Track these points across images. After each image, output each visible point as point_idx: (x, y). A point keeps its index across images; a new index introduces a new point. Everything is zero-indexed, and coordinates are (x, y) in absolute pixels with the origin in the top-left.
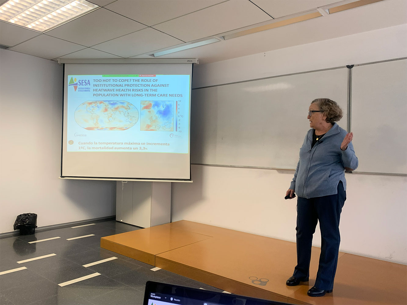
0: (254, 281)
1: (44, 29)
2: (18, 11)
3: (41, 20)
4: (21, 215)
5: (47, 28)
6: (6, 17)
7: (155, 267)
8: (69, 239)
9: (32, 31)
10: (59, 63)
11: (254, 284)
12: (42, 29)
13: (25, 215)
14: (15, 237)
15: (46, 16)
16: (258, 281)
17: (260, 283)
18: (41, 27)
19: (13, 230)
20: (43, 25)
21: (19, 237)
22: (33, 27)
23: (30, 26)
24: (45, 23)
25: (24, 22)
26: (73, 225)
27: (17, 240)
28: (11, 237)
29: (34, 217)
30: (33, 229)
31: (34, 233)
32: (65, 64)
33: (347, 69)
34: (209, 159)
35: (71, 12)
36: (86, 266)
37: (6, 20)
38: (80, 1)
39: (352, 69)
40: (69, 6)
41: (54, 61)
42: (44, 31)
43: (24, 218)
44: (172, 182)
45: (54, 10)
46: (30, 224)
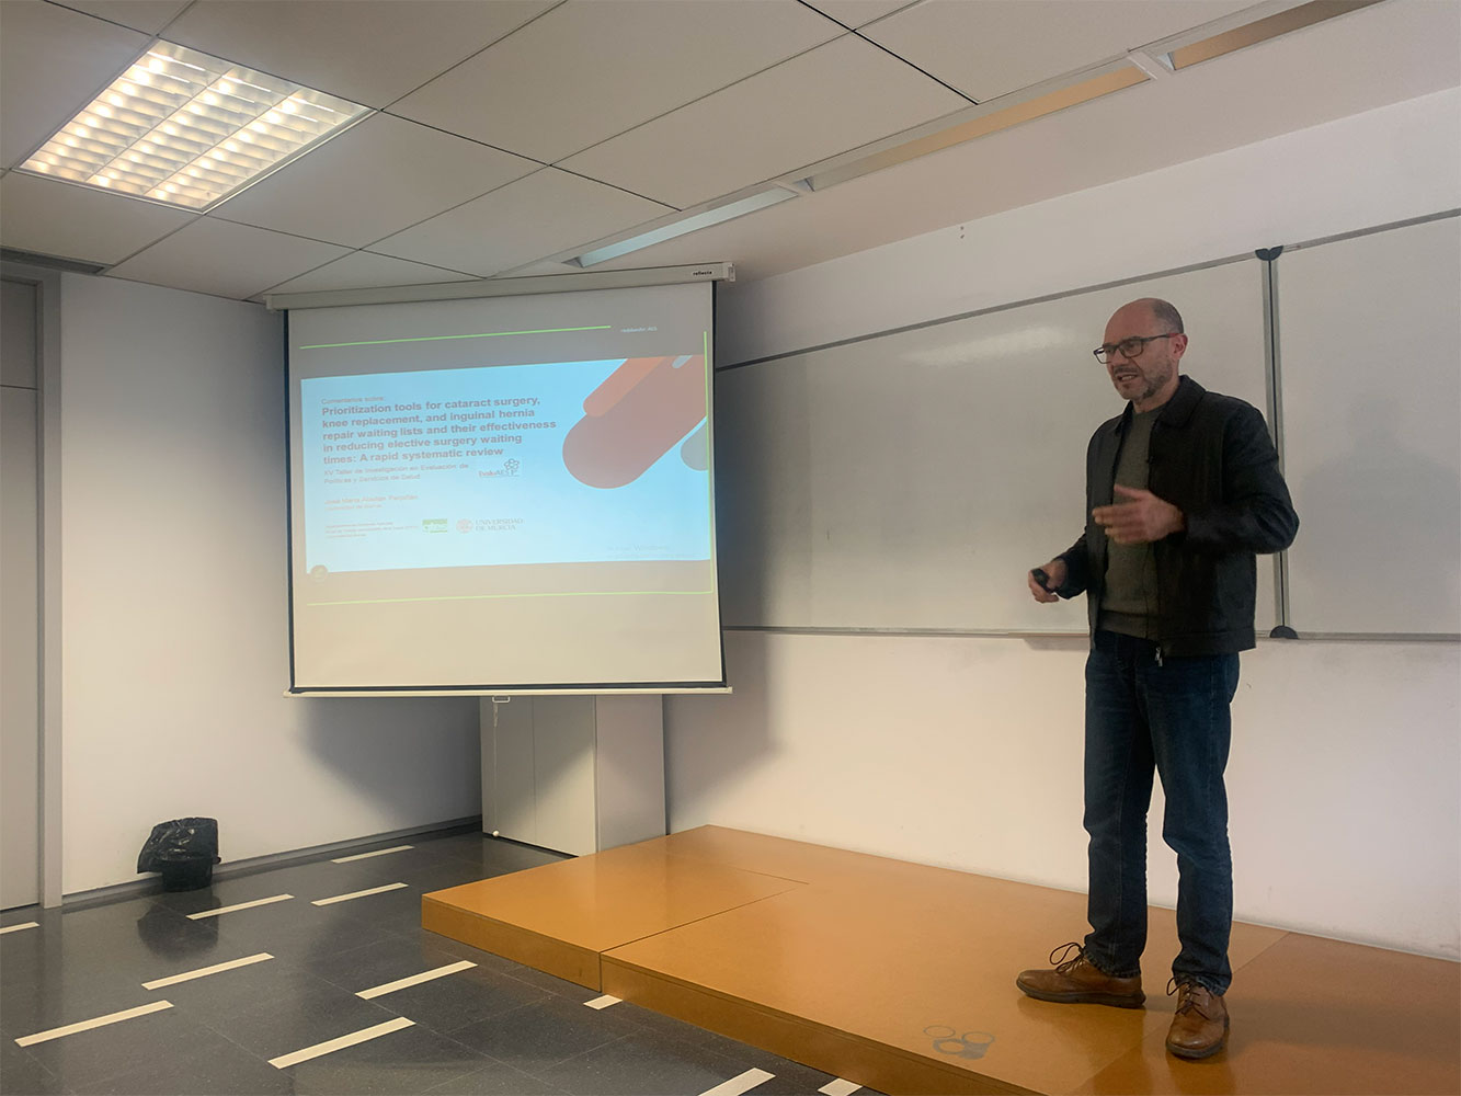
0: (942, 1042)
1: (207, 198)
2: (113, 147)
3: (190, 171)
4: (163, 824)
5: (216, 196)
6: (80, 168)
7: (600, 993)
8: (318, 903)
10: (269, 308)
12: (199, 200)
14: (146, 899)
15: (207, 154)
16: (956, 1041)
17: (961, 1047)
18: (195, 194)
19: (137, 877)
20: (199, 186)
21: (156, 897)
22: (172, 194)
23: (160, 194)
24: (209, 178)
25: (138, 181)
26: (337, 853)
27: (153, 908)
28: (136, 898)
29: (206, 830)
30: (206, 869)
31: (209, 885)
32: (290, 312)
33: (1258, 263)
34: (786, 608)
35: (286, 137)
36: (367, 994)
37: (82, 180)
38: (305, 98)
39: (1276, 263)
40: (273, 117)
41: (253, 301)
42: (207, 207)
43: (175, 833)
44: (665, 695)
45: (228, 132)
46: (197, 855)
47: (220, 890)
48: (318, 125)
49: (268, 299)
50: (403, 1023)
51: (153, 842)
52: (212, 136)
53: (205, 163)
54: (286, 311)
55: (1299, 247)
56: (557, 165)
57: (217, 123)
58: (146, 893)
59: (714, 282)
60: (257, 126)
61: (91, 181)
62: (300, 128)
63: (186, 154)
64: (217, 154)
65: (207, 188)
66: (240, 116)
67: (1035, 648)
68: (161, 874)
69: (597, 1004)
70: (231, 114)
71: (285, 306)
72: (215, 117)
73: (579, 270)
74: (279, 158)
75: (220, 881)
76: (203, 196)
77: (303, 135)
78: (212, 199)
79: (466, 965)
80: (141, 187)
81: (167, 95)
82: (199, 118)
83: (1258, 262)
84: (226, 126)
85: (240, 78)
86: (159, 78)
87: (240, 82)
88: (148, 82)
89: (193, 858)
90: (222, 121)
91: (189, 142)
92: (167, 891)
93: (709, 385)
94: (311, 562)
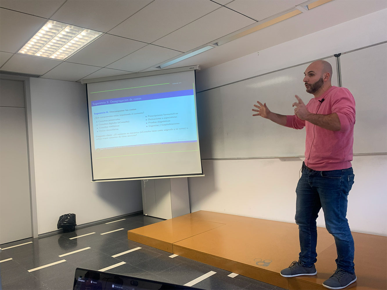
0: (259, 262)
1: (64, 57)
2: (40, 46)
3: (60, 51)
4: (63, 215)
5: (66, 57)
6: (32, 52)
7: (173, 254)
8: (102, 234)
9: (55, 61)
10: (82, 83)
11: (258, 265)
12: (62, 58)
13: (66, 215)
14: (60, 235)
15: (63, 46)
16: (262, 262)
17: (263, 264)
18: (61, 56)
19: (57, 229)
20: (62, 54)
21: (62, 234)
22: (55, 57)
23: (53, 57)
24: (64, 52)
25: (47, 54)
26: (107, 221)
27: (61, 237)
28: (56, 235)
29: (73, 216)
30: (73, 227)
31: (75, 231)
34: (218, 153)
35: (82, 41)
36: (114, 256)
37: (33, 55)
38: (87, 31)
39: (339, 58)
40: (79, 36)
41: (78, 82)
42: (65, 59)
43: (64, 218)
44: (188, 178)
45: (68, 41)
46: (71, 223)
47: (77, 232)
48: (91, 37)
49: (82, 81)
50: (123, 263)
51: (59, 220)
52: (64, 42)
53: (63, 49)
54: (86, 84)
55: (345, 53)
56: (152, 44)
57: (65, 39)
58: (59, 233)
59: (195, 70)
60: (75, 39)
61: (35, 55)
62: (87, 38)
63: (58, 47)
64: (66, 46)
65: (64, 55)
66: (71, 37)
67: (282, 161)
68: (62, 228)
69: (172, 256)
70: (69, 36)
72: (65, 37)
73: (161, 69)
74: (82, 46)
75: (77, 230)
77: (87, 40)
79: (139, 248)
81: (53, 33)
82: (61, 38)
83: (335, 58)
84: (68, 39)
85: (70, 28)
86: (50, 29)
88: (48, 30)
89: (69, 224)
91: (59, 44)
92: (64, 233)
93: (195, 97)
94: (96, 148)
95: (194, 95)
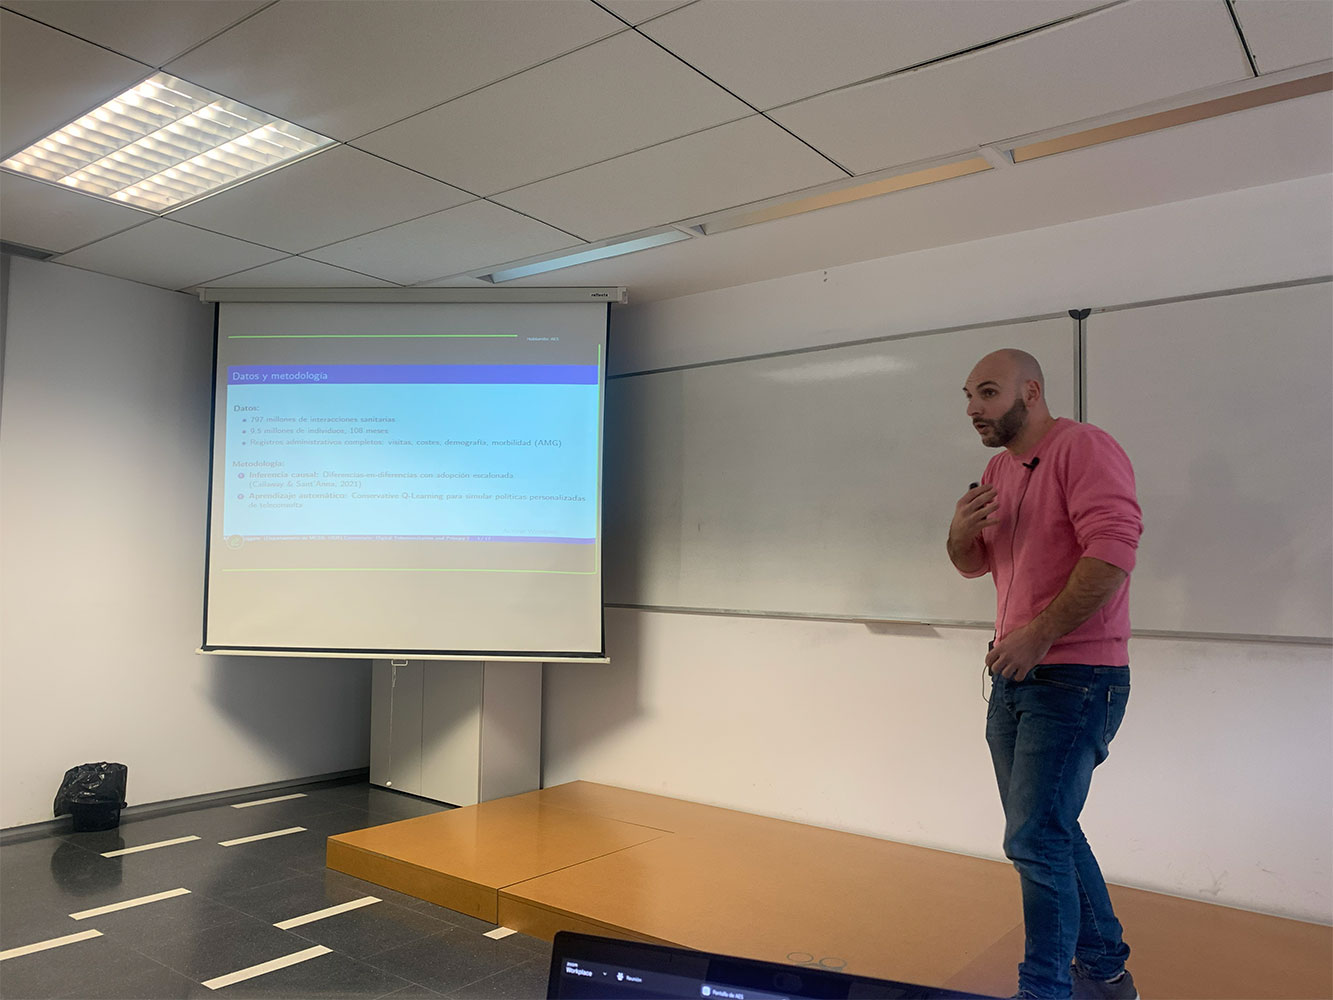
1: (167, 203)
2: (89, 154)
3: (157, 179)
4: (77, 767)
5: (174, 202)
6: (53, 169)
7: (497, 926)
8: (224, 844)
9: (128, 209)
10: (201, 299)
12: (159, 204)
13: (89, 767)
14: (60, 839)
15: (176, 167)
18: (155, 199)
19: (52, 817)
20: (162, 193)
21: (68, 836)
22: (132, 197)
23: (122, 197)
24: (169, 186)
25: (104, 184)
26: (238, 799)
27: (64, 847)
28: (44, 837)
29: (118, 773)
30: (115, 812)
31: (117, 826)
32: (221, 305)
33: (1071, 322)
34: (660, 588)
35: (251, 157)
36: (284, 925)
37: (54, 180)
38: (277, 127)
39: (1085, 322)
40: (244, 141)
41: (186, 293)
42: (165, 210)
43: (86, 777)
44: (544, 663)
45: (200, 150)
46: (106, 798)
47: (125, 831)
48: (283, 150)
49: (201, 292)
50: (320, 950)
51: (65, 785)
52: (184, 152)
53: (171, 173)
54: (217, 304)
55: (1103, 310)
56: (490, 198)
57: (190, 141)
58: (56, 832)
59: (609, 304)
60: (229, 148)
61: (60, 181)
62: (266, 150)
63: (156, 165)
64: (184, 167)
65: (168, 194)
66: (214, 138)
67: (876, 633)
68: (70, 815)
69: (497, 934)
70: (206, 135)
71: (217, 300)
72: (189, 135)
73: (494, 285)
74: (242, 175)
75: (126, 823)
76: (165, 201)
77: (267, 157)
78: (170, 205)
79: (371, 900)
80: (105, 189)
81: (151, 115)
82: (174, 136)
83: (1070, 320)
84: (199, 145)
85: (221, 106)
86: (149, 101)
87: (221, 110)
88: (137, 103)
89: (102, 802)
90: (198, 139)
91: (162, 155)
92: (77, 830)
93: (601, 389)
94: (227, 532)
95: (598, 386)
